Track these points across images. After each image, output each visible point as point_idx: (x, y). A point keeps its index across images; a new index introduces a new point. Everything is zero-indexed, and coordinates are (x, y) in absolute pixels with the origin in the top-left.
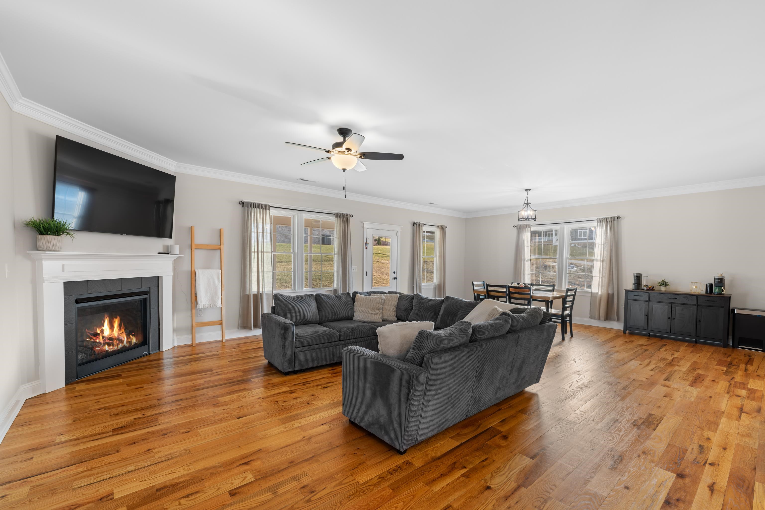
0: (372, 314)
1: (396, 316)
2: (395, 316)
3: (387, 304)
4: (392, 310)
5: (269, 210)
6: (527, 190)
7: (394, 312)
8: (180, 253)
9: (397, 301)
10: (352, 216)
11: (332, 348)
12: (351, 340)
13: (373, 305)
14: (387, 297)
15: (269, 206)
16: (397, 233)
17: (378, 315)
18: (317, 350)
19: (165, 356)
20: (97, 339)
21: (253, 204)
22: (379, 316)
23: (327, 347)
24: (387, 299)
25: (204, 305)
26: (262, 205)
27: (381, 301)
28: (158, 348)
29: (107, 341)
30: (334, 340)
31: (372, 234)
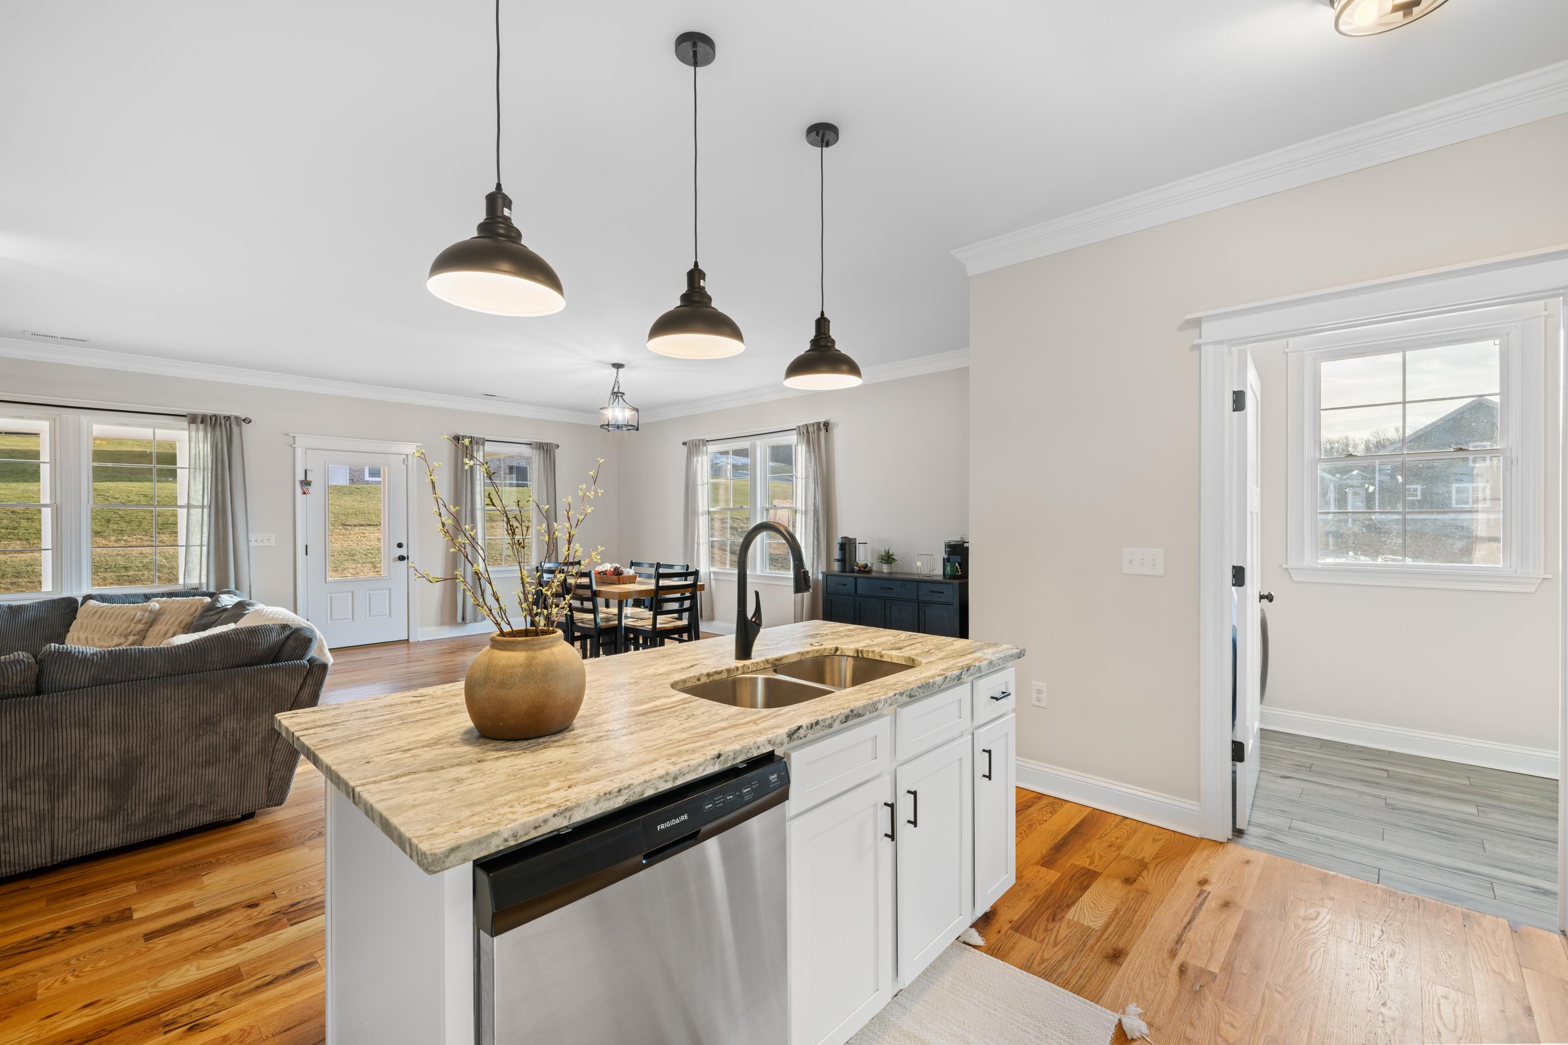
6: (618, 366)
10: (247, 421)
14: (169, 606)
16: (408, 459)
27: (143, 615)
31: (325, 462)
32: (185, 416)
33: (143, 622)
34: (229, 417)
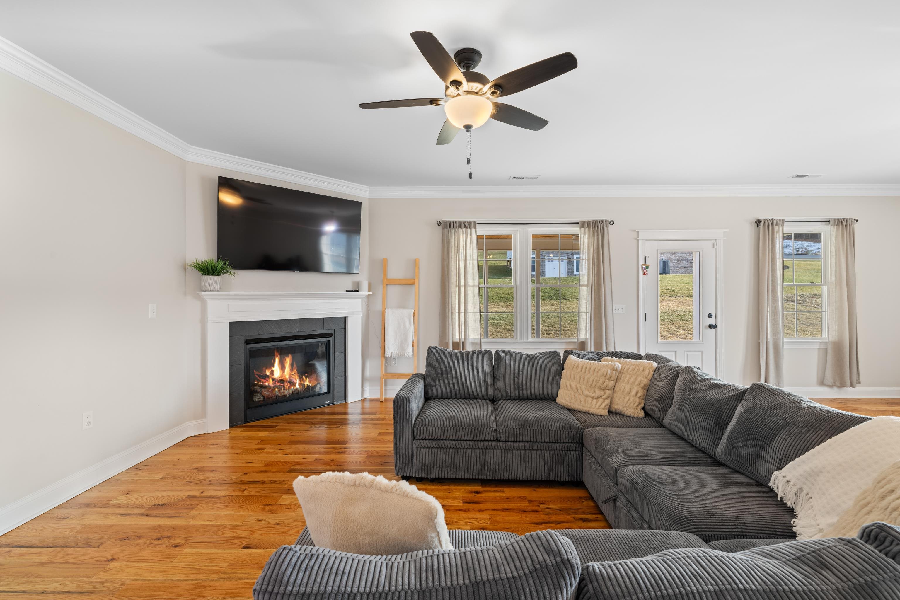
0: (588, 396)
1: (643, 408)
2: (640, 407)
3: (626, 380)
4: (633, 393)
5: (475, 228)
7: (639, 398)
8: (369, 291)
9: (650, 376)
10: (612, 223)
11: (479, 451)
12: (520, 444)
13: (593, 380)
14: (627, 367)
15: (475, 223)
16: (714, 244)
17: (601, 400)
18: (451, 450)
19: (351, 409)
20: (265, 382)
21: (453, 223)
22: (603, 403)
23: (471, 448)
24: (628, 369)
25: (392, 353)
26: (465, 222)
27: (612, 373)
28: (343, 398)
29: (277, 384)
30: (486, 438)
31: (657, 250)
34: (602, 221)
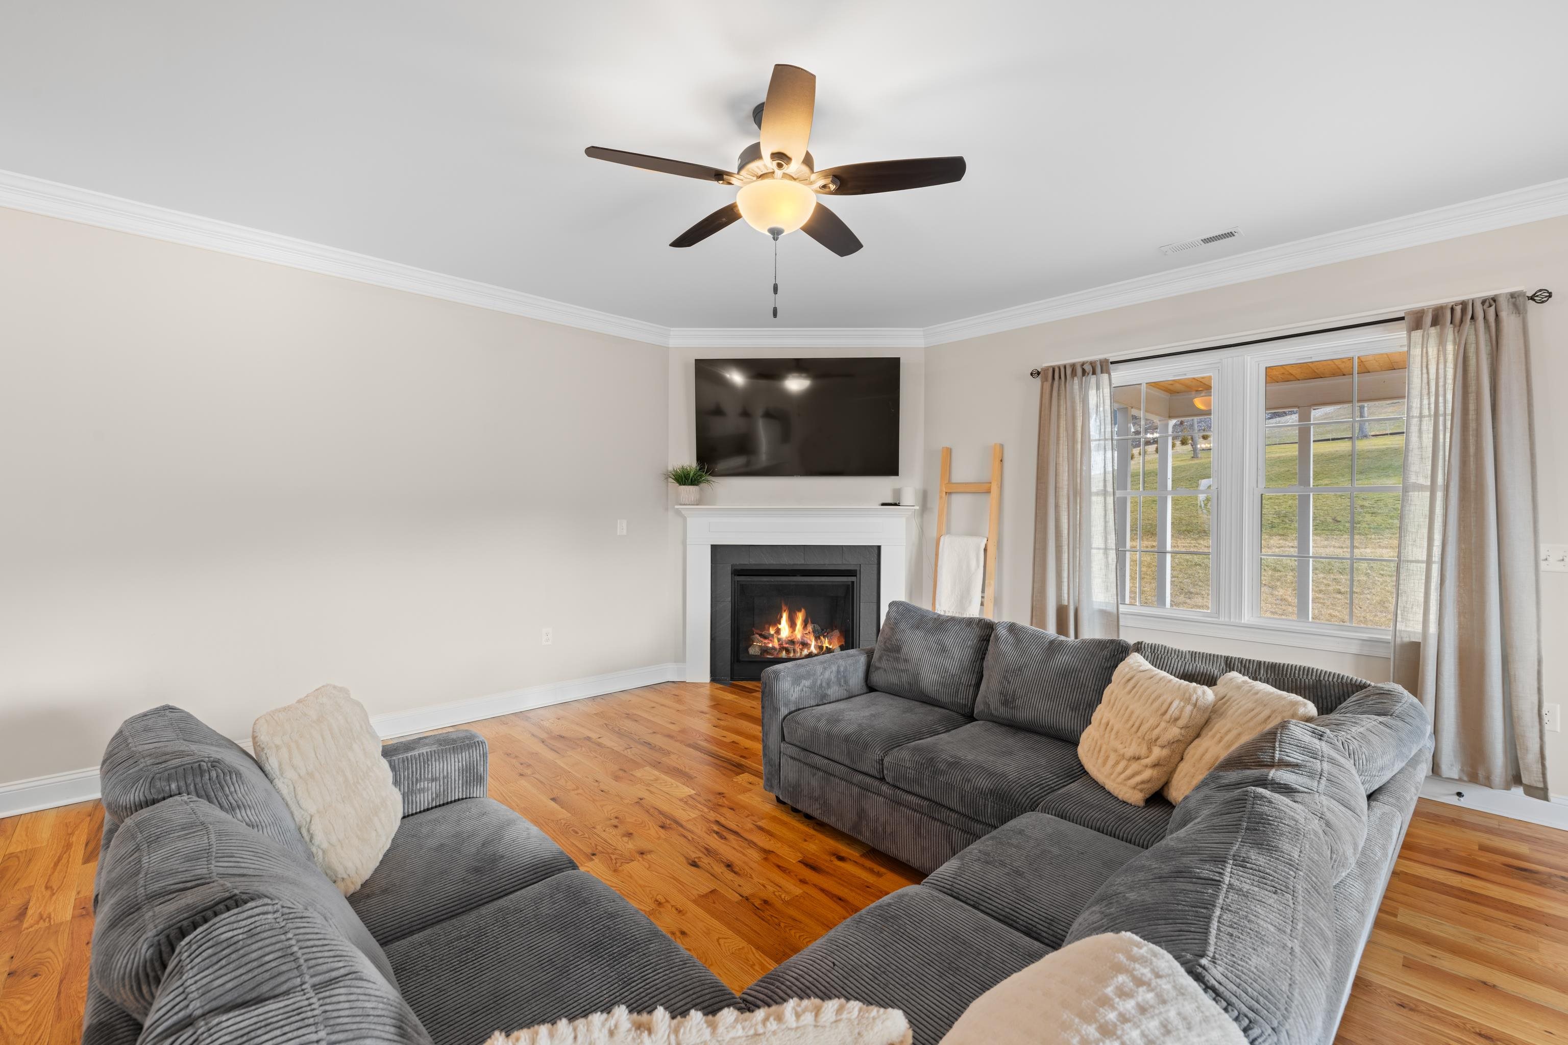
32: (1402, 318)
33: (1181, 723)
34: (1494, 299)
